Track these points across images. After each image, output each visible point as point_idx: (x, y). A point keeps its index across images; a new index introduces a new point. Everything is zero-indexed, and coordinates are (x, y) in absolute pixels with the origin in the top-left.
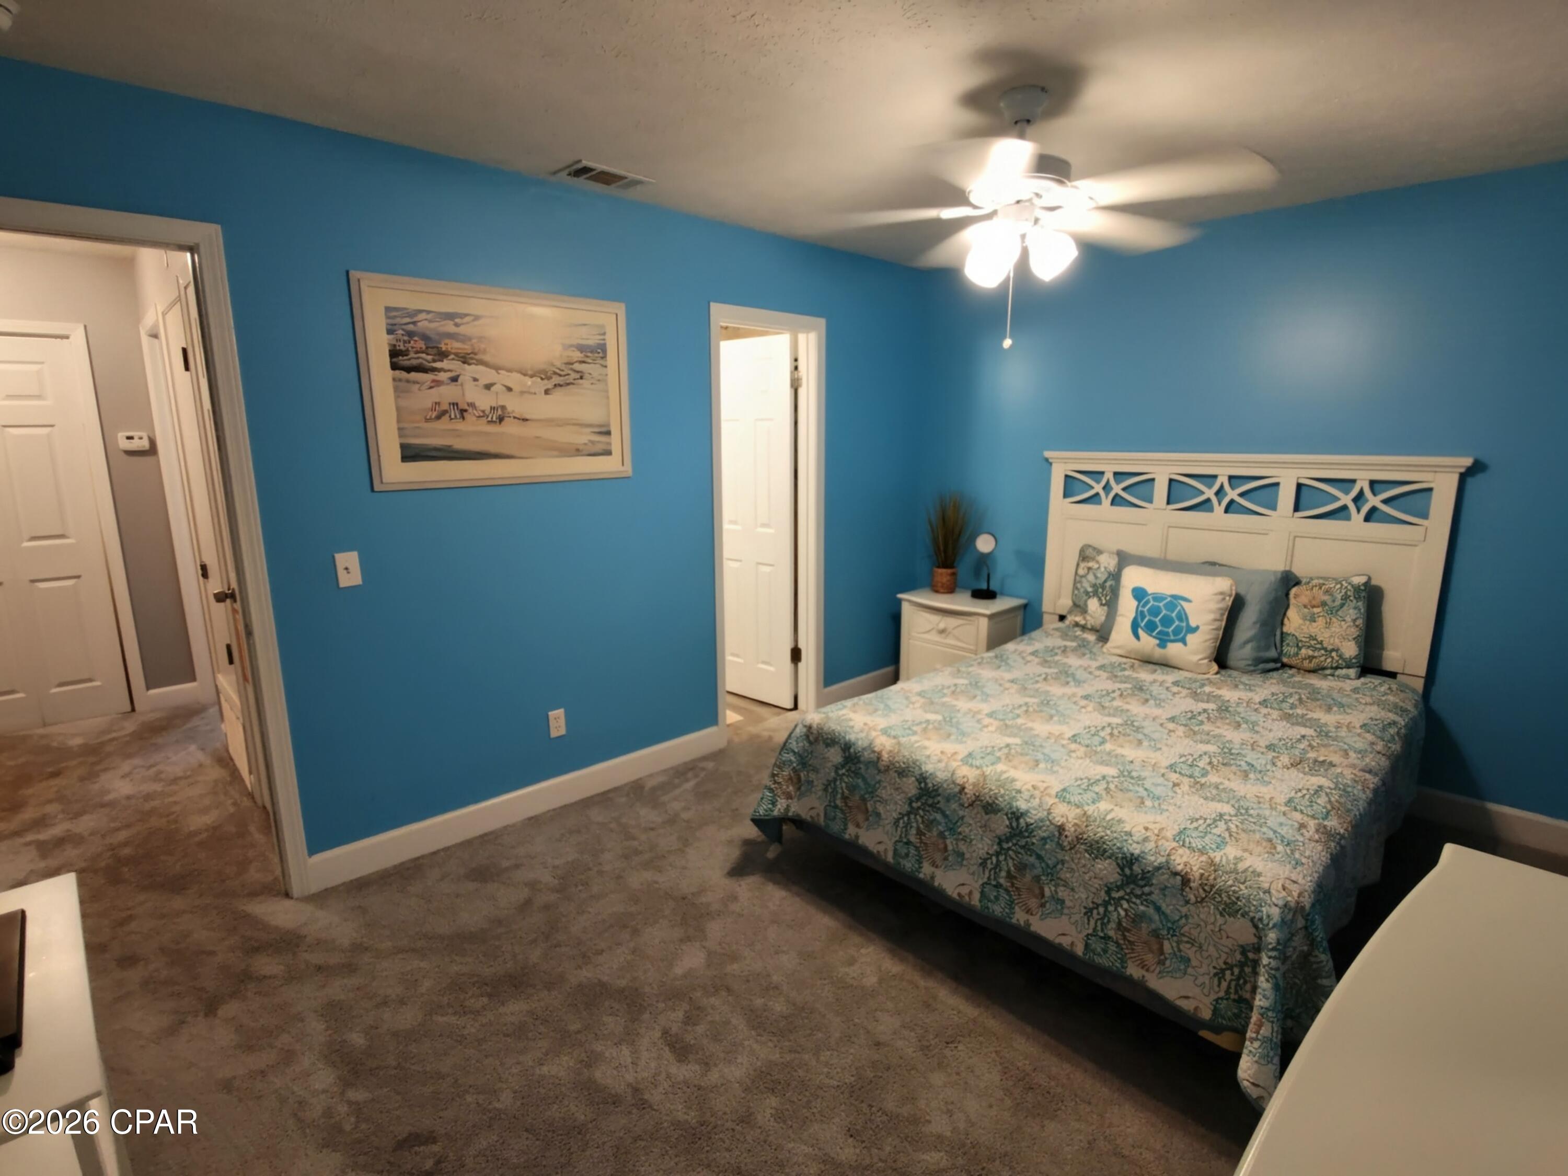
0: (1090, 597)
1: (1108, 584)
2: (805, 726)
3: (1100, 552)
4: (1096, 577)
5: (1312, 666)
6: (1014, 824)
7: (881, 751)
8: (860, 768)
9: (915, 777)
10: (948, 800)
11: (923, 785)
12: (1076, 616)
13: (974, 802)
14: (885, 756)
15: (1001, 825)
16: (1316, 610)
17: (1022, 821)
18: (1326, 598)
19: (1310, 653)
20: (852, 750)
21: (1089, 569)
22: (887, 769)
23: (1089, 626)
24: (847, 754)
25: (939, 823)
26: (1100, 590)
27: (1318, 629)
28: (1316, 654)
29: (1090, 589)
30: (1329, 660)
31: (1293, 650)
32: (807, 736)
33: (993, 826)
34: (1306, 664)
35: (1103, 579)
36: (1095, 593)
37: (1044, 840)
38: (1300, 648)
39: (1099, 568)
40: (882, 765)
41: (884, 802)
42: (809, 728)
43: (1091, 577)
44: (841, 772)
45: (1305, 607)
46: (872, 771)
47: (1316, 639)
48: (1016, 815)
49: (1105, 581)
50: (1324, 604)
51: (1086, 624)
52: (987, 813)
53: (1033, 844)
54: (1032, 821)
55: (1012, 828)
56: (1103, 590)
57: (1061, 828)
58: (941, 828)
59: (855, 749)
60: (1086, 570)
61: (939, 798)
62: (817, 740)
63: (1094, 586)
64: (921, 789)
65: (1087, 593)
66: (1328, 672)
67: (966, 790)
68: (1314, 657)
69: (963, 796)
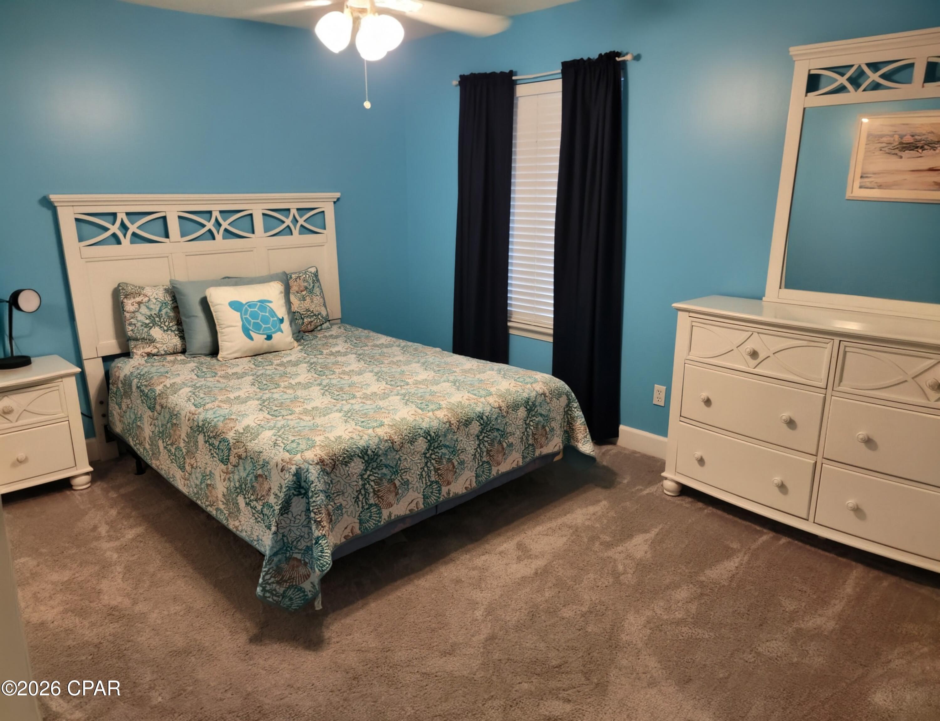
0: (151, 328)
1: (163, 312)
2: (317, 464)
3: (143, 288)
4: (150, 309)
5: (312, 327)
6: (482, 422)
7: (390, 437)
8: (381, 460)
9: (422, 436)
10: (445, 436)
11: (429, 438)
12: (143, 348)
13: (458, 426)
14: (396, 438)
15: (475, 428)
16: (304, 293)
17: (484, 417)
18: (306, 284)
19: (309, 320)
20: (369, 452)
21: (139, 303)
22: (402, 445)
23: (163, 353)
24: (366, 458)
25: (445, 454)
26: (157, 319)
27: (307, 304)
28: (312, 319)
29: (147, 321)
30: (318, 321)
31: (300, 321)
32: (323, 470)
33: (472, 431)
34: (310, 328)
35: (158, 309)
36: (154, 324)
37: (496, 419)
38: (303, 319)
39: (149, 300)
40: (397, 447)
41: (407, 470)
42: (321, 462)
43: (144, 310)
44: (366, 476)
45: (297, 292)
46: (391, 455)
47: (309, 311)
48: (480, 417)
49: (160, 310)
50: (306, 288)
51: (158, 352)
52: (467, 427)
53: (493, 425)
54: (488, 414)
55: (482, 424)
56: (160, 319)
57: (500, 408)
58: (447, 457)
59: (371, 449)
60: (136, 306)
61: (440, 439)
62: (334, 467)
63: (150, 317)
64: (429, 441)
65: (147, 325)
66: (319, 328)
67: (452, 422)
68: (312, 322)
69: (453, 427)
